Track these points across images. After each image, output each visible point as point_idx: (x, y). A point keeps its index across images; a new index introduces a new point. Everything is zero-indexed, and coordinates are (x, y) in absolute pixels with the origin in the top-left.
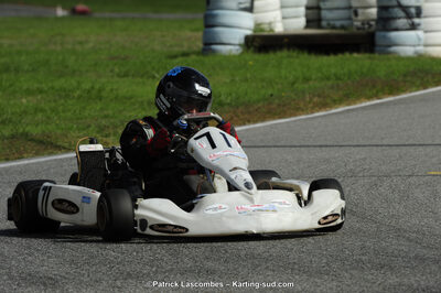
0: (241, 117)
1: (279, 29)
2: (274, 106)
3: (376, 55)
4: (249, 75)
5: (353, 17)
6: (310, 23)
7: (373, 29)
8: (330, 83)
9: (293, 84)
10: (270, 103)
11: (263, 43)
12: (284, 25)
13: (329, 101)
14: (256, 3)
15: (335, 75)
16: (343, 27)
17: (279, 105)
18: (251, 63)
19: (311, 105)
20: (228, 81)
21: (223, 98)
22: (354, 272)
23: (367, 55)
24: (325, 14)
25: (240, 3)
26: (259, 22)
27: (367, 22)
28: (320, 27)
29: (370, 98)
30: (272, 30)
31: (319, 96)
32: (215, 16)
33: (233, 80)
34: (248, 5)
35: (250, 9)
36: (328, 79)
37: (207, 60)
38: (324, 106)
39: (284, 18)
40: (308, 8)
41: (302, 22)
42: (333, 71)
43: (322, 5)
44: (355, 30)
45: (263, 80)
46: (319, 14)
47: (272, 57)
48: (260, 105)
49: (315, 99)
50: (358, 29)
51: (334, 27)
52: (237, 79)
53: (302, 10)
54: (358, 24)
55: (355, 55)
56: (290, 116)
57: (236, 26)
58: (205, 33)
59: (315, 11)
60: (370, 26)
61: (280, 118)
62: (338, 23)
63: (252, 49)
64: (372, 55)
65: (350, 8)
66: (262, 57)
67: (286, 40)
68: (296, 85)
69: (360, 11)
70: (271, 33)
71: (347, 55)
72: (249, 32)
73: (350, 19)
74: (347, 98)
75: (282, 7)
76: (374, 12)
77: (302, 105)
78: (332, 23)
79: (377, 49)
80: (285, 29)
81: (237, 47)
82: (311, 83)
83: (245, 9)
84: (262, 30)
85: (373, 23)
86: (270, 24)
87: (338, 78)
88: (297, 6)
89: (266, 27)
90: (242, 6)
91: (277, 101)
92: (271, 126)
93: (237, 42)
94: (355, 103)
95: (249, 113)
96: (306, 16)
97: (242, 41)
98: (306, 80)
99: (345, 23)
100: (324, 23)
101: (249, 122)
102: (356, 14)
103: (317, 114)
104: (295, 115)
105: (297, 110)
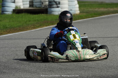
0: (12, 31)
1: (22, 7)
2: (21, 28)
3: (48, 15)
4: (14, 20)
5: (42, 4)
6: (30, 6)
7: (47, 7)
8: (36, 22)
9: (26, 22)
10: (20, 27)
11: (18, 11)
12: (23, 6)
13: (36, 27)
14: (16, 1)
15: (37, 20)
16: (39, 7)
17: (22, 28)
18: (14, 17)
19: (31, 28)
20: (8, 21)
21: (7, 26)
22: (43, 72)
23: (46, 15)
24: (34, 4)
25: (11, 1)
26: (17, 5)
27: (45, 6)
28: (33, 7)
29: (47, 26)
30: (20, 8)
31: (33, 25)
32: (5, 4)
33: (10, 21)
34: (13, 1)
35: (14, 2)
36: (35, 21)
37: (3, 16)
38: (34, 28)
39: (23, 4)
40: (30, 2)
41: (28, 6)
42: (37, 19)
43: (34, 1)
44: (42, 8)
45: (18, 21)
46: (33, 4)
47: (20, 15)
48: (17, 28)
49: (32, 26)
50: (43, 7)
51: (37, 7)
52: (11, 21)
53: (28, 3)
54: (43, 6)
55: (43, 15)
56: (25, 31)
57: (10, 7)
58: (2, 9)
59: (32, 3)
60: (46, 7)
61: (23, 31)
62: (38, 6)
63: (15, 13)
64: (47, 15)
65: (41, 2)
66: (17, 15)
67: (24, 11)
68: (27, 23)
69: (44, 3)
70: (20, 9)
71: (40, 15)
72: (14, 8)
73: (41, 5)
74: (40, 26)
75: (23, 2)
76: (47, 3)
77: (28, 28)
78: (36, 6)
79: (48, 13)
80: (24, 8)
81: (11, 12)
82: (31, 22)
83: (13, 2)
84: (17, 8)
85: (47, 6)
86: (20, 6)
87: (38, 21)
88: (27, 1)
89: (18, 7)
90: (12, 1)
91: (22, 27)
92: (20, 34)
93: (11, 11)
94: (43, 27)
95: (14, 30)
96: (29, 4)
97: (12, 11)
98: (30, 21)
99: (40, 6)
100: (34, 6)
101: (14, 32)
102: (43, 3)
103: (32, 30)
104: (27, 31)
105: (27, 29)
